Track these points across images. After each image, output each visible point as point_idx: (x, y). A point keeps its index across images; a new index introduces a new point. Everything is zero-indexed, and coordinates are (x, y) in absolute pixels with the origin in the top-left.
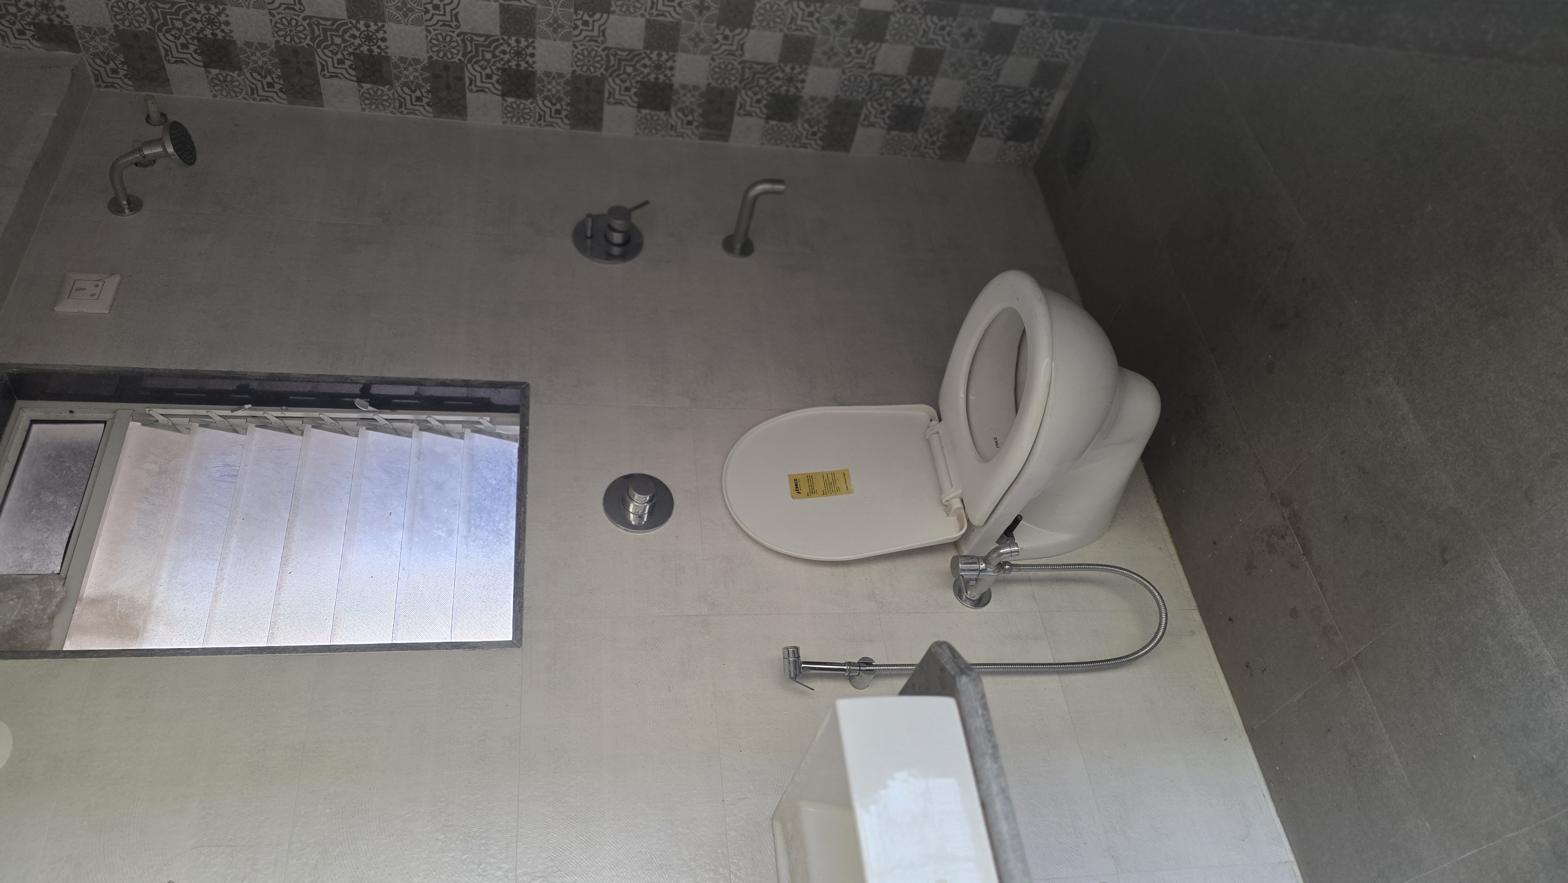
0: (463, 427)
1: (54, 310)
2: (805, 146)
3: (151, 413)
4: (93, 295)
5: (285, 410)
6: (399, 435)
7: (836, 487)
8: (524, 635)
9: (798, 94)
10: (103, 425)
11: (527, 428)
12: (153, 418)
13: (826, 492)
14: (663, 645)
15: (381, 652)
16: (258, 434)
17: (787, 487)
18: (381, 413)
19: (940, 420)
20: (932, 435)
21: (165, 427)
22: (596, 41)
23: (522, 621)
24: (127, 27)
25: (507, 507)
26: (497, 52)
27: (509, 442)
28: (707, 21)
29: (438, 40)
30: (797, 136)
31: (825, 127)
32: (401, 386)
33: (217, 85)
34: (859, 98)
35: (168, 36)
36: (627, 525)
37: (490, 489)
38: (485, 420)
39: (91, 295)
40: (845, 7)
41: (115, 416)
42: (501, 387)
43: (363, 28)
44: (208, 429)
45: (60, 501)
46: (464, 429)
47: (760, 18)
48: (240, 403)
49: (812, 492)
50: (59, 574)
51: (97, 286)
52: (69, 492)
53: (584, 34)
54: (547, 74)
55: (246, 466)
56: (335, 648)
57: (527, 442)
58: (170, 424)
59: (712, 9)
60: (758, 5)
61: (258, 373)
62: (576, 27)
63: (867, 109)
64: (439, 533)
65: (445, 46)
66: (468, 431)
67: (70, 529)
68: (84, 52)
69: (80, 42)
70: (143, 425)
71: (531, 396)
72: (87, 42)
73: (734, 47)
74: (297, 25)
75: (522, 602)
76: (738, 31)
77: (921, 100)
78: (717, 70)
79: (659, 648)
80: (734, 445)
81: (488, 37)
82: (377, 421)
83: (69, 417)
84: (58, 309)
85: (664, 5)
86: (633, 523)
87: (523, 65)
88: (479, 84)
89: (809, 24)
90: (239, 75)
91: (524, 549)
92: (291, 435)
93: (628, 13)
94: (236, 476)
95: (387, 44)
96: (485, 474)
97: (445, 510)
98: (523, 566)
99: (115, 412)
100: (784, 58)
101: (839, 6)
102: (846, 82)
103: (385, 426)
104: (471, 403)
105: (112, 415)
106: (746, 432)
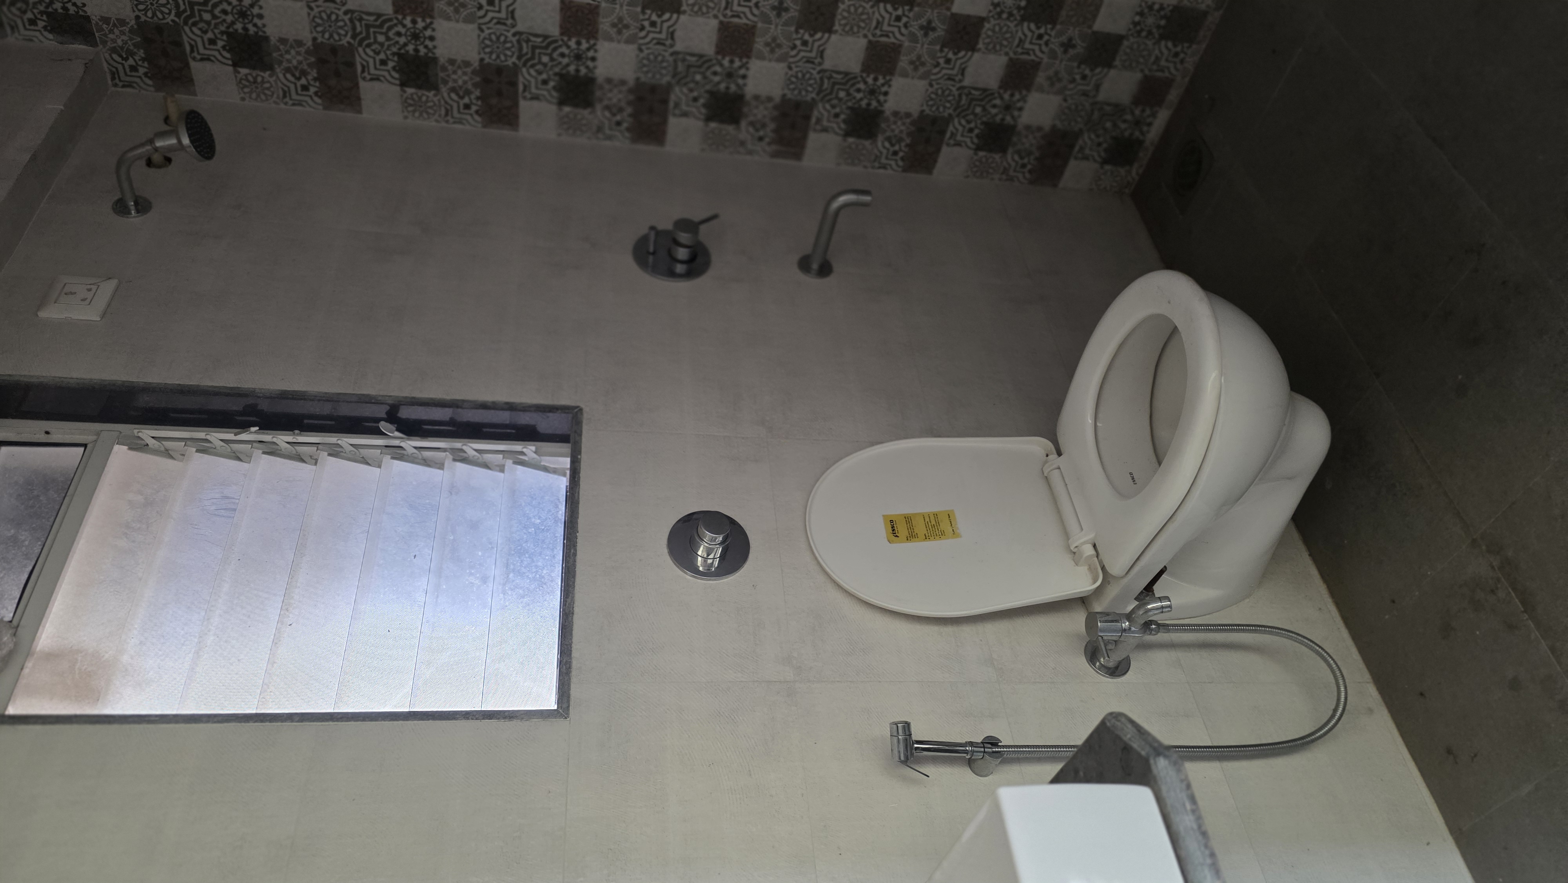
0: (503, 458)
1: (37, 315)
2: (884, 167)
3: (140, 435)
4: (84, 300)
5: (298, 435)
6: (429, 466)
7: (940, 530)
8: (572, 703)
9: (880, 108)
10: (82, 449)
11: (579, 457)
12: (140, 442)
13: (929, 536)
14: (741, 718)
15: (395, 723)
16: (264, 463)
17: (882, 530)
18: (409, 440)
19: (1059, 454)
20: (1052, 470)
21: (156, 452)
22: (664, 45)
23: (569, 685)
24: (150, 18)
25: (553, 550)
26: (555, 55)
27: (556, 476)
28: (786, 24)
29: (491, 40)
30: (877, 156)
31: (907, 145)
32: (434, 408)
33: (245, 86)
34: (946, 114)
35: (195, 29)
36: (695, 571)
37: (533, 529)
38: (529, 449)
39: (82, 300)
40: (936, 11)
41: (98, 439)
42: (550, 411)
43: (409, 25)
44: (206, 456)
45: (22, 535)
46: (504, 459)
47: (843, 22)
48: (244, 426)
49: (912, 536)
50: (11, 622)
51: (90, 290)
52: (34, 525)
53: (651, 36)
54: (609, 81)
55: (247, 498)
56: (339, 717)
57: (579, 473)
58: (162, 449)
59: (792, 10)
60: (842, 7)
61: (269, 389)
62: (642, 28)
63: (954, 126)
64: (472, 579)
65: (498, 48)
66: (509, 463)
67: (30, 568)
68: (101, 46)
69: (97, 35)
70: (130, 449)
71: (584, 422)
72: (105, 35)
73: (813, 54)
74: (337, 20)
75: (570, 662)
76: (819, 35)
77: (1013, 117)
78: (794, 79)
79: (735, 721)
80: (818, 480)
81: (546, 37)
82: (404, 450)
83: (44, 438)
84: (43, 314)
85: (739, 5)
86: (701, 569)
87: (583, 71)
88: (534, 90)
89: (896, 30)
90: (271, 76)
91: (573, 597)
92: (304, 465)
93: (700, 13)
94: (235, 510)
95: (435, 43)
96: (528, 512)
97: (480, 553)
98: (572, 619)
99: (98, 434)
100: (867, 68)
101: (930, 10)
102: (933, 96)
103: (414, 455)
104: (514, 431)
105: (95, 437)
106: (831, 466)
